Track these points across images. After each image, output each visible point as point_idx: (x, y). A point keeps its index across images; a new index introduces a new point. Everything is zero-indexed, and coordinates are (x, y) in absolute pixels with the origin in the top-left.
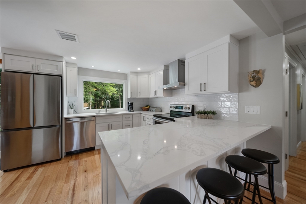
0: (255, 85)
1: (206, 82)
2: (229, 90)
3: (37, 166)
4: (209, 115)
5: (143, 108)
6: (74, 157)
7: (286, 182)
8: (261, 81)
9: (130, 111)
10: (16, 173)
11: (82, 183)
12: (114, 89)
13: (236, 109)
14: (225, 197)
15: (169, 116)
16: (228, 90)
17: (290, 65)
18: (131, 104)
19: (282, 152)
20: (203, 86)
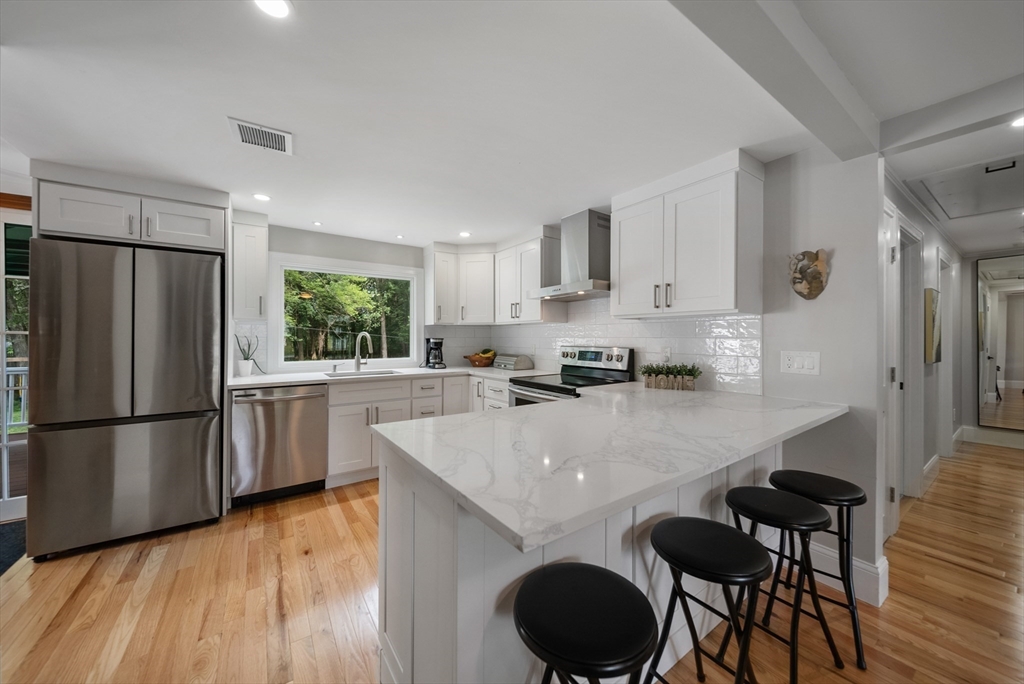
0: (805, 292)
1: (671, 281)
2: (736, 307)
3: (144, 543)
4: (679, 377)
5: (474, 358)
6: (259, 512)
7: (887, 562)
8: (822, 282)
9: (434, 367)
10: (78, 565)
11: (303, 585)
12: (366, 295)
13: (756, 361)
14: (726, 578)
15: (558, 382)
16: (732, 307)
17: (904, 234)
18: (436, 344)
19: (876, 478)
20: (664, 294)
